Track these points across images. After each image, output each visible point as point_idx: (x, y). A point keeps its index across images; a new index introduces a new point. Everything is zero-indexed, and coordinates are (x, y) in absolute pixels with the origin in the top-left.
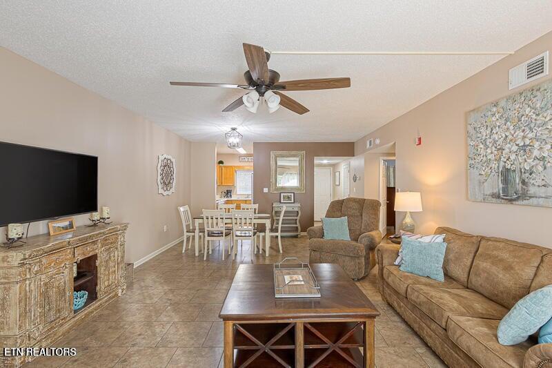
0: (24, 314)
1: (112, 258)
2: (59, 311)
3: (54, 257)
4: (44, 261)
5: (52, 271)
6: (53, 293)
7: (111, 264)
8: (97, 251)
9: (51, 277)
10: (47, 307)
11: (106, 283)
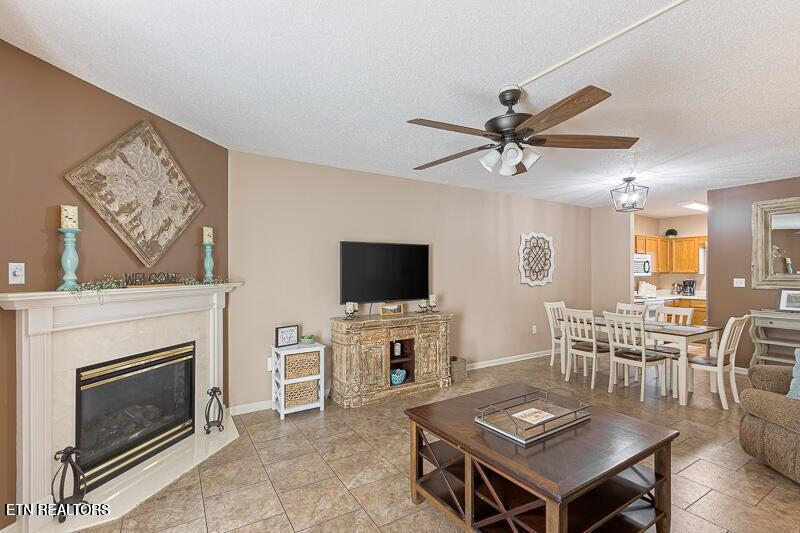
0: (349, 370)
1: (433, 347)
2: (377, 378)
3: (371, 332)
4: (363, 334)
5: (370, 344)
6: (371, 361)
7: (431, 352)
8: (414, 336)
9: (370, 348)
10: (367, 372)
11: (425, 370)
